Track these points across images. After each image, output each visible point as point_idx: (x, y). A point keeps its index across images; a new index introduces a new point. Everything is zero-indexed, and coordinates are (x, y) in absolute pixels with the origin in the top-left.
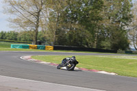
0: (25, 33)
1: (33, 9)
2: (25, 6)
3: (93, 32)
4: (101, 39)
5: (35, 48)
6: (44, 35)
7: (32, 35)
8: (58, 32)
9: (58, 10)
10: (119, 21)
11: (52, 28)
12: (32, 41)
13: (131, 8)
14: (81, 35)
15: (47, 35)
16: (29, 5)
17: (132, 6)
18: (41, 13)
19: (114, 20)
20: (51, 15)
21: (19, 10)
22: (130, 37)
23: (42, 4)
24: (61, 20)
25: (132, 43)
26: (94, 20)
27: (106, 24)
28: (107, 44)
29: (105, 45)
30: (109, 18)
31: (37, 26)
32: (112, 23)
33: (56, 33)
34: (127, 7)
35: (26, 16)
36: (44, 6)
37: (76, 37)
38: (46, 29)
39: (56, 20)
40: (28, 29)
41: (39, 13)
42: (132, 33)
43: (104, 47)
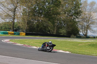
0: (5, 24)
1: (11, 7)
2: (5, 4)
3: (53, 23)
4: (59, 28)
5: (12, 34)
6: (19, 25)
7: (10, 25)
8: (29, 23)
9: (29, 7)
10: (72, 15)
11: (24, 20)
12: (10, 29)
13: (81, 6)
14: (45, 25)
15: (21, 25)
16: (8, 4)
17: (81, 5)
18: (16, 9)
19: (68, 15)
20: (24, 10)
21: (1, 7)
22: (80, 26)
23: (17, 3)
24: (31, 14)
25: (81, 30)
26: (55, 15)
27: (63, 17)
28: (63, 31)
29: (62, 32)
30: (65, 13)
31: (14, 19)
32: (67, 17)
33: (28, 24)
34: (77, 5)
35: (6, 11)
36: (18, 4)
37: (42, 26)
38: (20, 20)
39: (28, 14)
40: (8, 20)
41: (15, 9)
42: (81, 24)
43: (61, 33)
